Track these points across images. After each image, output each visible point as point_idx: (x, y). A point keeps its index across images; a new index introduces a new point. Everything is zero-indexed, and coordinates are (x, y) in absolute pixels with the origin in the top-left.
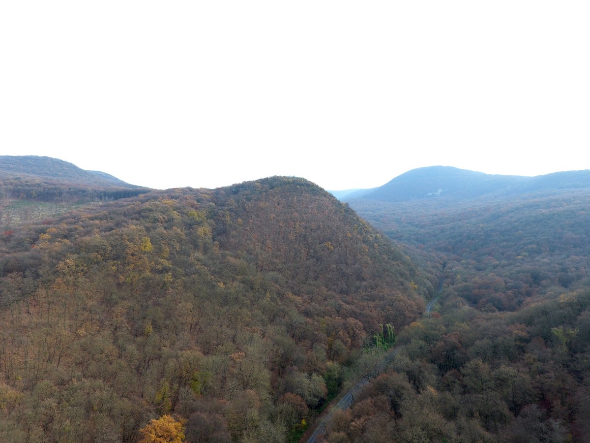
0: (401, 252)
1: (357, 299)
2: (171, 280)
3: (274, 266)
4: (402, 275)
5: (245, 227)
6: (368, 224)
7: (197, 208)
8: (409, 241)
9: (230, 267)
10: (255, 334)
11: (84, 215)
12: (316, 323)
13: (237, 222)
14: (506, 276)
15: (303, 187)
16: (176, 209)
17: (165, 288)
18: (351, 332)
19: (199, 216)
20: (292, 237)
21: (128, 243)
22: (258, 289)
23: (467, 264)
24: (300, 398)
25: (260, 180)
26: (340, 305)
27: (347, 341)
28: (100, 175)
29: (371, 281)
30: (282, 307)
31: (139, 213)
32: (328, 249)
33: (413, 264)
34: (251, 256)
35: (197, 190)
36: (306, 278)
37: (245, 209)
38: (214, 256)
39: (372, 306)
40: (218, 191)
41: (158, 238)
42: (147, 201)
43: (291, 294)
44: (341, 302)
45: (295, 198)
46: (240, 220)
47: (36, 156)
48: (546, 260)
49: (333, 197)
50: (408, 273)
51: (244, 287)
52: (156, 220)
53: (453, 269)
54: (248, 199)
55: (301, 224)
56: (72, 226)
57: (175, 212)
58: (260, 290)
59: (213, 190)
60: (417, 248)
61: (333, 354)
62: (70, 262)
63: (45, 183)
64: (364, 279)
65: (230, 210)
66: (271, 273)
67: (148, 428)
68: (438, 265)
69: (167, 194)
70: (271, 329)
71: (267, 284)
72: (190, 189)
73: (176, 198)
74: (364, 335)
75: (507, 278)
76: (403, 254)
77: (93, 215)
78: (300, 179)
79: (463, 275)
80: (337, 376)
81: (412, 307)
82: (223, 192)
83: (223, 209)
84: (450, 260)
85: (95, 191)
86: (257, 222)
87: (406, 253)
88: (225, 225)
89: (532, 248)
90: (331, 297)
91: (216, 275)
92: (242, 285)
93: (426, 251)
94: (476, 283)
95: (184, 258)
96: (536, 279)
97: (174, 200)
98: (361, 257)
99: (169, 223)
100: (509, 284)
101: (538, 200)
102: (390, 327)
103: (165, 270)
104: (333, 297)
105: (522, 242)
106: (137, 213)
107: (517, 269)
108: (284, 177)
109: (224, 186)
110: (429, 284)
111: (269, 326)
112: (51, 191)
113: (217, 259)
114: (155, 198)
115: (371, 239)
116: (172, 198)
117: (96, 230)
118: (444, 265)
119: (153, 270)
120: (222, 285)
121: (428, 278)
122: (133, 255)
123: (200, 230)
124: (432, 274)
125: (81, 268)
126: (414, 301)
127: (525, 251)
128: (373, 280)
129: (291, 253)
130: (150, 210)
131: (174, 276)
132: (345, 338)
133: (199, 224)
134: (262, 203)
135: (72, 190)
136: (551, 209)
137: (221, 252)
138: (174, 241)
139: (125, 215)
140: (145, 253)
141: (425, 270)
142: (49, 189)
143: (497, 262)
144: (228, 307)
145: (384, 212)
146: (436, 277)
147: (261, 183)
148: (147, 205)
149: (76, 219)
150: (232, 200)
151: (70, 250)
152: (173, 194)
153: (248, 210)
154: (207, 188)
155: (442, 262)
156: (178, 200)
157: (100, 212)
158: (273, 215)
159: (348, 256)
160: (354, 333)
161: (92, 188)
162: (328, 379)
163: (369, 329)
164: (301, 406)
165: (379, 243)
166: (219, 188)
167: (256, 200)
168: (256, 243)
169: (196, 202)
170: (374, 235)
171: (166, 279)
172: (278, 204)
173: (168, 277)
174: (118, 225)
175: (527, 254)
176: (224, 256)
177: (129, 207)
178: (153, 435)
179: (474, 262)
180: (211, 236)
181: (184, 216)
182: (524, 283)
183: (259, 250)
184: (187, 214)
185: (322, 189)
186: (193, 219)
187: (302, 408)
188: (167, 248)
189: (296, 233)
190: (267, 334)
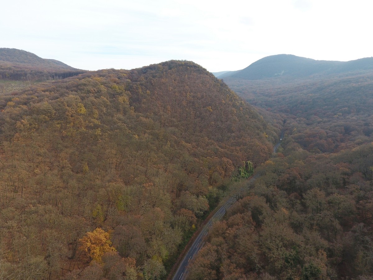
0: (257, 113)
1: (228, 145)
2: (101, 133)
3: (172, 123)
4: (258, 128)
5: (152, 96)
6: (236, 94)
7: (118, 83)
8: (262, 106)
9: (142, 124)
10: (160, 170)
11: (39, 89)
12: (201, 162)
13: (146, 93)
14: (327, 129)
15: (191, 68)
16: (103, 84)
17: (96, 139)
18: (225, 167)
19: (119, 89)
20: (184, 103)
21: (68, 108)
22: (162, 139)
23: (299, 120)
24: (191, 212)
25: (162, 63)
26: (217, 149)
27: (222, 172)
28: (54, 62)
29: (238, 133)
30: (178, 151)
31: (77, 86)
32: (209, 111)
33: (265, 121)
34: (157, 116)
35: (118, 71)
36: (194, 131)
37: (152, 84)
38: (131, 117)
39: (239, 149)
40: (133, 71)
41: (90, 104)
42: (83, 78)
43: (184, 142)
44: (218, 147)
45: (186, 76)
46: (148, 91)
47: (8, 48)
48: (354, 118)
49: (212, 75)
50: (262, 127)
51: (152, 138)
52: (89, 92)
53: (291, 124)
54: (154, 77)
55: (191, 94)
56: (30, 96)
57: (103, 86)
58: (163, 140)
59: (129, 71)
60: (267, 110)
61: (212, 181)
62: (25, 121)
63: (14, 67)
64: (233, 132)
65: (141, 85)
66: (170, 128)
67: (85, 238)
68: (281, 121)
69: (97, 73)
70: (171, 166)
71: (168, 135)
72: (113, 70)
73: (103, 76)
74: (233, 169)
75: (328, 130)
76: (258, 114)
77: (46, 89)
78: (189, 62)
79: (297, 128)
80: (215, 196)
81: (264, 150)
82: (136, 72)
83: (136, 84)
84: (288, 118)
85: (49, 73)
86: (160, 93)
87: (260, 114)
88: (138, 95)
89: (345, 110)
90: (211, 144)
91: (132, 130)
92: (151, 137)
93: (273, 112)
94: (307, 133)
95: (110, 118)
96: (347, 130)
97: (102, 77)
98: (231, 116)
99: (98, 93)
100: (329, 134)
101: (350, 77)
102: (250, 163)
103: (96, 127)
104: (213, 144)
105: (338, 106)
106: (75, 87)
107: (335, 124)
108: (179, 61)
109: (137, 68)
110: (275, 134)
111: (169, 164)
112: (19, 73)
113: (133, 119)
114: (89, 77)
115: (238, 104)
116: (100, 76)
117: (46, 99)
118: (285, 122)
119: (87, 127)
120: (136, 137)
121: (275, 131)
122: (72, 116)
123: (121, 99)
124: (277, 127)
125: (33, 126)
126: (266, 146)
127: (340, 112)
128: (239, 132)
129: (184, 114)
130: (85, 85)
131: (102, 131)
132: (221, 171)
133: (120, 94)
134: (164, 79)
135: (33, 72)
136: (359, 84)
137: (136, 114)
138: (102, 106)
139: (67, 88)
140: (81, 114)
141: (272, 125)
142: (17, 71)
143: (321, 120)
144: (141, 152)
145: (245, 87)
146: (279, 129)
147: (163, 65)
148: (83, 81)
149: (34, 91)
150: (142, 77)
151: (26, 113)
152: (101, 74)
153: (154, 84)
154: (125, 69)
155: (283, 120)
156: (105, 78)
157: (50, 86)
158: (171, 88)
159: (223, 116)
160: (226, 168)
161: (47, 70)
162: (210, 198)
163: (236, 165)
164: (192, 217)
165: (243, 107)
166: (133, 69)
167: (159, 77)
168: (160, 108)
169: (117, 79)
170: (240, 102)
171: (96, 133)
172: (175, 80)
173: (98, 132)
174: (62, 95)
175: (341, 114)
176: (138, 117)
177: (70, 83)
178: (88, 243)
179: (305, 119)
180: (129, 103)
181: (109, 88)
182: (340, 133)
183: (162, 113)
184: (110, 88)
185: (205, 70)
186: (115, 91)
187: (193, 219)
188: (96, 111)
189: (187, 100)
190: (168, 170)
